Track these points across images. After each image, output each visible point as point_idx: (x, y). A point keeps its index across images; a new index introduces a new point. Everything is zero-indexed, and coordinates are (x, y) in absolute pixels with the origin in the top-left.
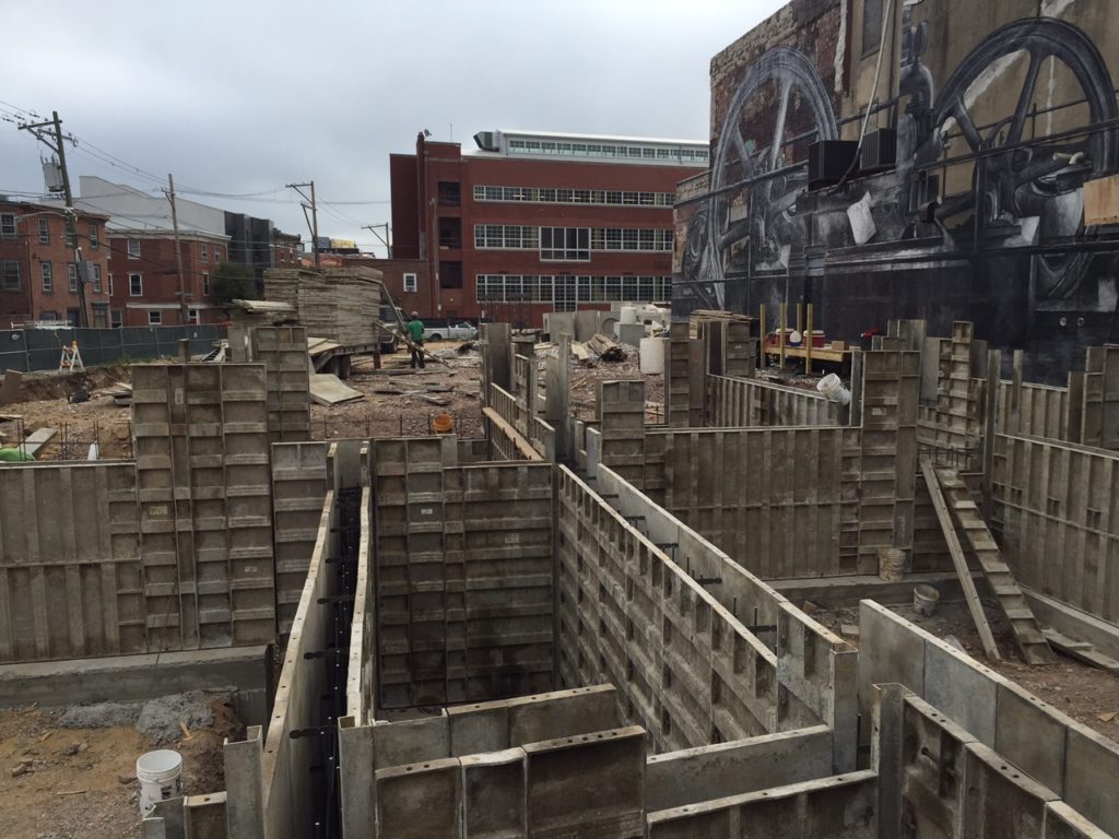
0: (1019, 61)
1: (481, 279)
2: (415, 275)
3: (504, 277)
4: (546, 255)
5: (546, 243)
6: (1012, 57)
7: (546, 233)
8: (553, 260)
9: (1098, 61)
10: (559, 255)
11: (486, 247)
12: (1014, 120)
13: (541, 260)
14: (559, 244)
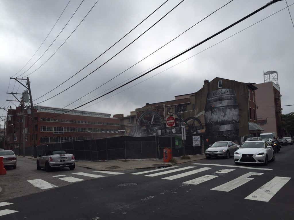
0: (192, 120)
1: (41, 138)
2: (27, 137)
3: (46, 137)
4: (55, 133)
5: (55, 130)
6: (191, 120)
7: (55, 128)
8: (56, 134)
9: (200, 121)
10: (57, 133)
11: (42, 131)
12: (193, 124)
13: (54, 134)
14: (57, 130)
